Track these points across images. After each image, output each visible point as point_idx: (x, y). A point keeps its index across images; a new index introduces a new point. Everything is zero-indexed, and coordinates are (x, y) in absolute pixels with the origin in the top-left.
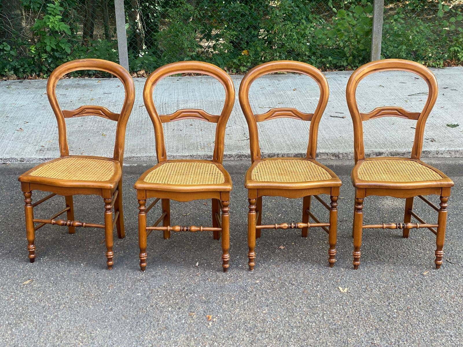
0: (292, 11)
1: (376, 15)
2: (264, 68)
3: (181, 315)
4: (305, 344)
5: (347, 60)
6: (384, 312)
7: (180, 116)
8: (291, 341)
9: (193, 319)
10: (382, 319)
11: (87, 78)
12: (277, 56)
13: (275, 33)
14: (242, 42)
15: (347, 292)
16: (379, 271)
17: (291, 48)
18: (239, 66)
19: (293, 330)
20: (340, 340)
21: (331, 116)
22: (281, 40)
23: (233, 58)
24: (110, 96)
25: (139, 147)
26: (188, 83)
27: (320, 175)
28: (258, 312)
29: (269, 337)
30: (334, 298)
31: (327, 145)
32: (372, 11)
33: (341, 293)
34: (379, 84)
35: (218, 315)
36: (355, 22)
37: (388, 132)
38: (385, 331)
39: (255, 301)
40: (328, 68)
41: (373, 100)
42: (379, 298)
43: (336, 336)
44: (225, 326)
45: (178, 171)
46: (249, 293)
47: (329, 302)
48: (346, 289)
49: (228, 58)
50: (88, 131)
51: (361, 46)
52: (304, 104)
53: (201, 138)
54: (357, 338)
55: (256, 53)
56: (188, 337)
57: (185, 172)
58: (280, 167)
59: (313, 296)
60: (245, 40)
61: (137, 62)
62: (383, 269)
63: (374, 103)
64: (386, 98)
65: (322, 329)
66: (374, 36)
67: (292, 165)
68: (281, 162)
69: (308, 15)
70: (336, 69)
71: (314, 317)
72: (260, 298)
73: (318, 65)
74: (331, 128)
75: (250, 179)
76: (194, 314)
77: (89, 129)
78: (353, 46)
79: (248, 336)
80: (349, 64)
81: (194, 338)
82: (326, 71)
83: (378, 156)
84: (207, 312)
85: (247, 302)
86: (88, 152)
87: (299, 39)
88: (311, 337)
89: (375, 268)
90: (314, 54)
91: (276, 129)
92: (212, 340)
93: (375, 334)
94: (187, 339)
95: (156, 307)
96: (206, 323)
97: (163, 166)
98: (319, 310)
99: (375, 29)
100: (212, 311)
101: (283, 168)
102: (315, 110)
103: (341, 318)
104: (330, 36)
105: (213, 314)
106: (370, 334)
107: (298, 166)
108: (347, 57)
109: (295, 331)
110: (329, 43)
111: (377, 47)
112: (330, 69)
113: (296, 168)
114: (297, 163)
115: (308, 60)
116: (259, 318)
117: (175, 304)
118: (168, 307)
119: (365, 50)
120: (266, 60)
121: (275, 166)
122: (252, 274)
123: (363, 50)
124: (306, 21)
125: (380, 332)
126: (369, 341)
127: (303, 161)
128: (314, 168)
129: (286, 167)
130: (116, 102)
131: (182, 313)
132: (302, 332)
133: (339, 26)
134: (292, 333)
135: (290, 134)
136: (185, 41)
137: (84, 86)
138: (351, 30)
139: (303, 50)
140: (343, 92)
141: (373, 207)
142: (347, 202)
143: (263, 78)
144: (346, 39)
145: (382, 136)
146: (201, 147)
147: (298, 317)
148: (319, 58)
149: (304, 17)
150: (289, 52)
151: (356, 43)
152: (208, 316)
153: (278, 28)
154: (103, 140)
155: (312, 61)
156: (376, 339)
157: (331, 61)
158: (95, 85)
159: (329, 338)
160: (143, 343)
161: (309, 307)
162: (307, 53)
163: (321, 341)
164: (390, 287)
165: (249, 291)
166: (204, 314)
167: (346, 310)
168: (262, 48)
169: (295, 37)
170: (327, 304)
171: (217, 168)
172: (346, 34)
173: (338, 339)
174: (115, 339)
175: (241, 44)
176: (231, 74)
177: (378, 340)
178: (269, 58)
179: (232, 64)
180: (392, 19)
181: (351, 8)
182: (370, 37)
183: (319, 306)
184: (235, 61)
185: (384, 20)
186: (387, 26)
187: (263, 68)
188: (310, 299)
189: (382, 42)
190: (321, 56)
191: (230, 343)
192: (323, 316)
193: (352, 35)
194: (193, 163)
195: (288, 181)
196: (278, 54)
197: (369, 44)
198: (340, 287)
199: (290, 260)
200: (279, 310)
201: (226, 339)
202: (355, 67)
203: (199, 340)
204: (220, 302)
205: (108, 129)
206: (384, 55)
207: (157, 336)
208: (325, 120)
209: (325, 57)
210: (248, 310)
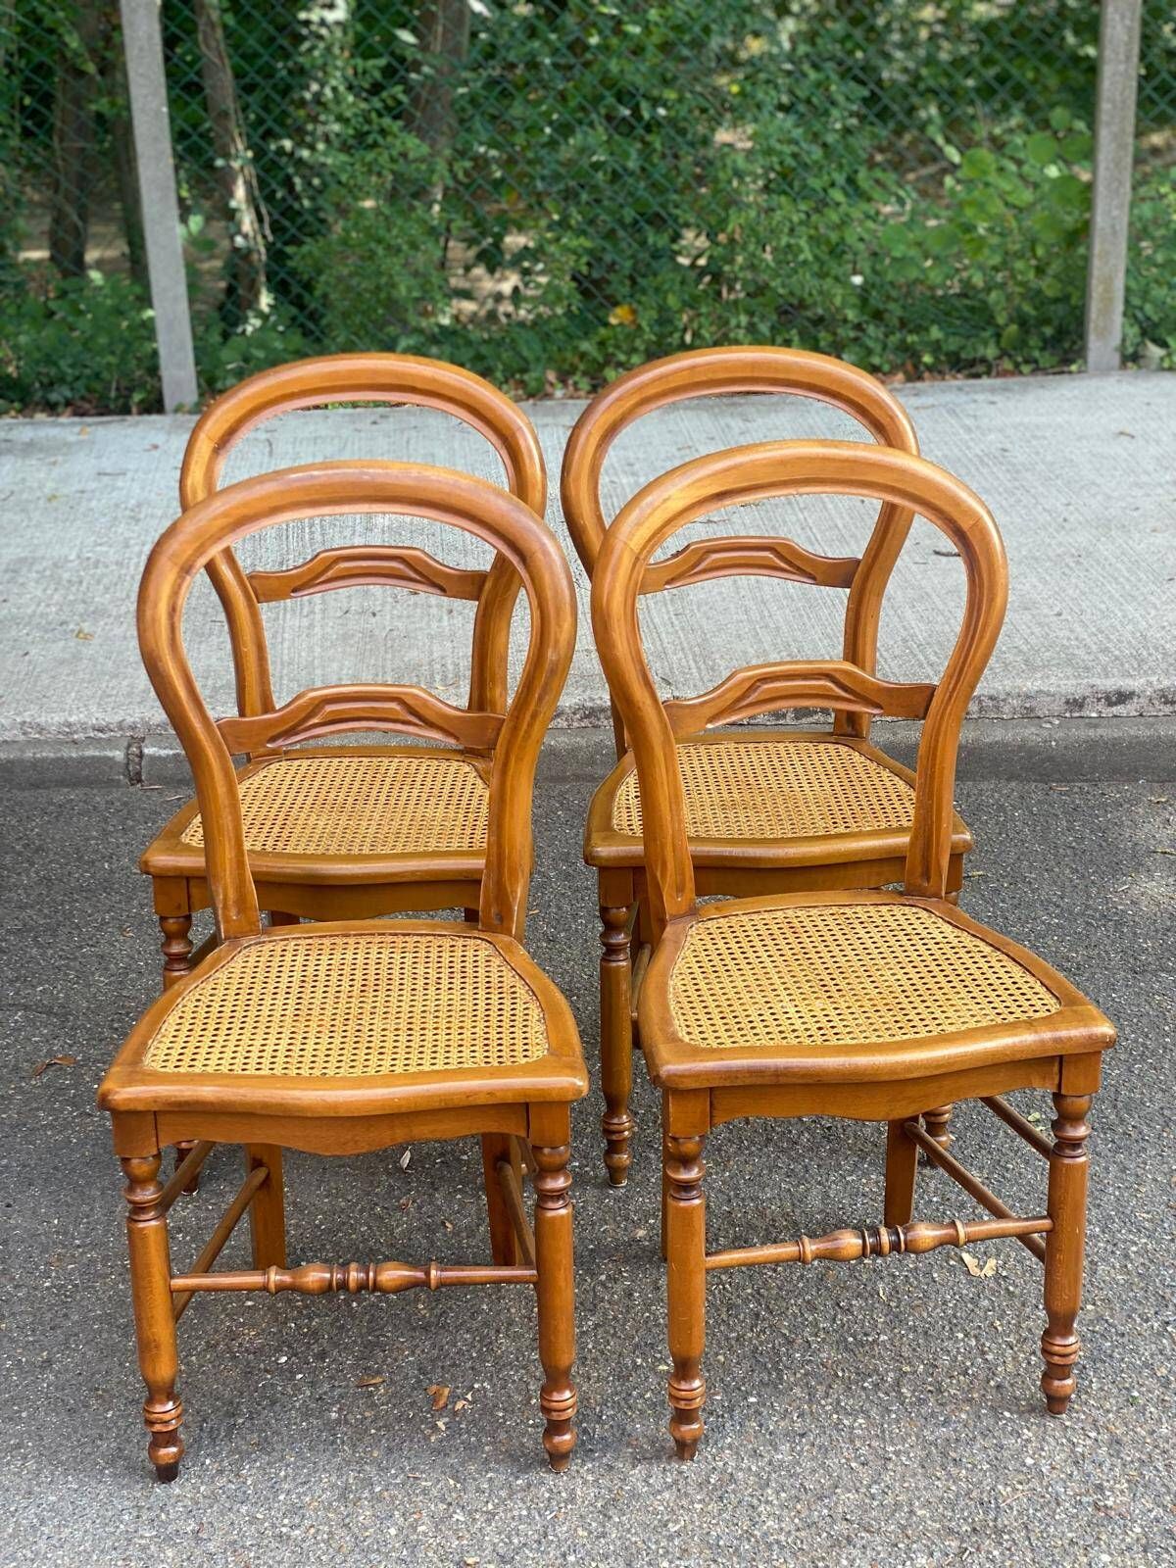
0: (795, 156)
1: (1107, 169)
2: (661, 378)
3: (326, 1387)
4: (825, 1512)
5: (998, 336)
6: (1146, 1365)
7: (330, 574)
8: (767, 1502)
9: (374, 1405)
10: (1136, 1394)
11: (40, 417)
12: (738, 326)
13: (732, 241)
14: (612, 277)
15: (997, 1277)
16: (1123, 1181)
17: (792, 293)
18: (601, 367)
19: (776, 1450)
20: (969, 1493)
21: (937, 553)
22: (752, 267)
23: (579, 338)
24: (120, 484)
25: (210, 682)
26: (414, 433)
27: (886, 804)
28: (636, 1367)
29: (676, 1482)
30: (945, 1303)
31: (921, 666)
32: (1089, 154)
33: (970, 1282)
34: (1114, 427)
35: (476, 1386)
36: (1027, 196)
37: (1153, 612)
38: (1149, 1448)
39: (626, 1321)
40: (930, 368)
41: (1094, 490)
42: (1124, 1302)
43: (949, 1474)
44: (503, 1436)
45: (322, 796)
46: (603, 1284)
47: (923, 1320)
48: (992, 1262)
49: (560, 335)
50: (27, 619)
51: (1049, 287)
52: (836, 507)
53: (449, 644)
54: (1035, 1483)
55: (664, 320)
56: (346, 1488)
57: (350, 800)
58: (730, 773)
59: (859, 1295)
60: (622, 267)
61: (225, 354)
62: (1140, 1172)
63: (1099, 497)
64: (1144, 478)
65: (894, 1444)
66: (1097, 248)
67: (777, 765)
68: (732, 751)
69: (856, 172)
70: (959, 371)
71: (864, 1389)
72: (647, 1307)
73: (891, 357)
74: (937, 600)
75: (607, 827)
76: (378, 1380)
77: (29, 611)
78: (1022, 284)
79: (590, 1478)
80: (1004, 353)
81: (372, 1491)
82: (920, 378)
83: (1115, 704)
84: (433, 1370)
85: (597, 1326)
86: (18, 701)
87: (822, 263)
88: (846, 1477)
89: (1106, 1169)
90: (878, 316)
91: (732, 606)
92: (443, 1500)
93: (1108, 1464)
94: (343, 1497)
95: (230, 1350)
96: (424, 1420)
97: (264, 773)
98: (881, 1357)
99: (1101, 221)
100: (454, 1365)
101: (741, 777)
102: (865, 545)
103: (970, 1391)
104: (936, 249)
105: (454, 1379)
106: (1089, 1467)
107: (799, 769)
108: (998, 326)
109: (783, 1454)
110: (932, 275)
111: (1108, 289)
112: (936, 371)
113: (792, 776)
114: (795, 757)
115: (856, 339)
116: (641, 1396)
117: (305, 1335)
118: (279, 1350)
119: (1065, 299)
120: (698, 342)
121: (707, 768)
122: (617, 1200)
123: (1056, 301)
124: (846, 194)
125: (1130, 1454)
126: (1085, 1499)
127: (822, 747)
128: (864, 776)
129: (750, 773)
130: (139, 505)
131: (332, 1378)
132: (814, 1458)
133: (969, 212)
134: (770, 1463)
135: (782, 623)
136: (399, 274)
137: (29, 448)
138: (1014, 224)
139: (838, 301)
140: (982, 461)
141: (1096, 910)
142: (996, 891)
143: (687, 408)
144: (996, 260)
145: (1130, 627)
146: (444, 679)
147: (797, 1390)
148: (893, 333)
149: (840, 178)
150: (782, 312)
151: (1031, 275)
152: (434, 1388)
153: (742, 221)
154: (77, 657)
155: (870, 344)
156: (1112, 1490)
157: (938, 341)
158: (68, 445)
159: (921, 1485)
160: (163, 1516)
161: (841, 1344)
162: (851, 315)
163: (889, 1500)
164: (1168, 1251)
165: (603, 1277)
166: (419, 1381)
167: (990, 1357)
168: (686, 297)
169: (807, 255)
170: (914, 1329)
171: (479, 781)
172: (995, 240)
173: (959, 1487)
174: (53, 1498)
175: (608, 282)
176: (572, 397)
177: (1122, 1492)
178: (712, 334)
179: (576, 360)
180: (1161, 183)
181: (1010, 146)
182: (1082, 250)
183: (883, 1338)
184: (585, 346)
185: (1134, 188)
186: (1146, 210)
187: (654, 381)
188: (848, 1311)
189: (1128, 271)
190: (903, 324)
191: (516, 1513)
192: (898, 1383)
193: (1017, 247)
194: (386, 761)
195: (758, 836)
196: (744, 319)
197: (1077, 277)
198: (966, 1257)
199: (769, 1140)
200: (721, 1358)
201: (503, 1493)
202: (1027, 362)
203: (393, 1498)
204: (486, 1324)
205: (99, 613)
206: (1135, 317)
207: (221, 1482)
208: (914, 568)
209: (919, 329)
210: (595, 1360)
